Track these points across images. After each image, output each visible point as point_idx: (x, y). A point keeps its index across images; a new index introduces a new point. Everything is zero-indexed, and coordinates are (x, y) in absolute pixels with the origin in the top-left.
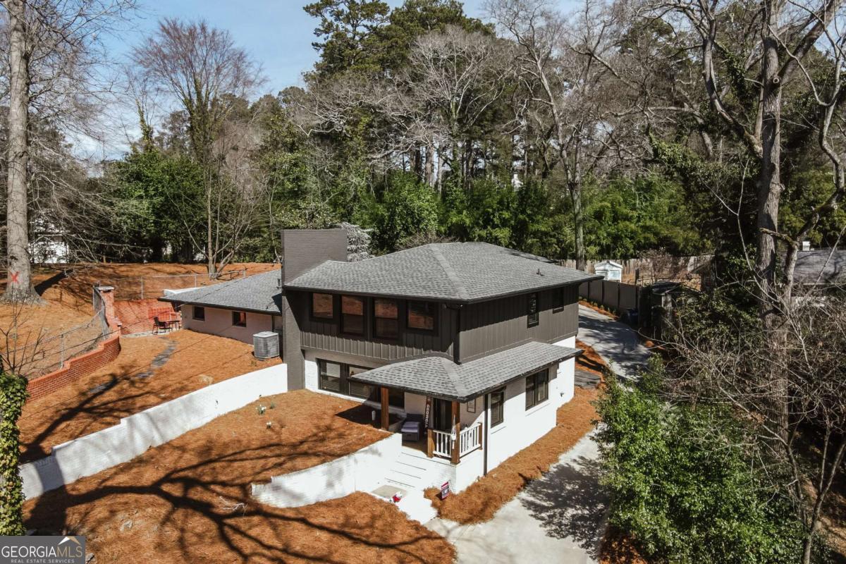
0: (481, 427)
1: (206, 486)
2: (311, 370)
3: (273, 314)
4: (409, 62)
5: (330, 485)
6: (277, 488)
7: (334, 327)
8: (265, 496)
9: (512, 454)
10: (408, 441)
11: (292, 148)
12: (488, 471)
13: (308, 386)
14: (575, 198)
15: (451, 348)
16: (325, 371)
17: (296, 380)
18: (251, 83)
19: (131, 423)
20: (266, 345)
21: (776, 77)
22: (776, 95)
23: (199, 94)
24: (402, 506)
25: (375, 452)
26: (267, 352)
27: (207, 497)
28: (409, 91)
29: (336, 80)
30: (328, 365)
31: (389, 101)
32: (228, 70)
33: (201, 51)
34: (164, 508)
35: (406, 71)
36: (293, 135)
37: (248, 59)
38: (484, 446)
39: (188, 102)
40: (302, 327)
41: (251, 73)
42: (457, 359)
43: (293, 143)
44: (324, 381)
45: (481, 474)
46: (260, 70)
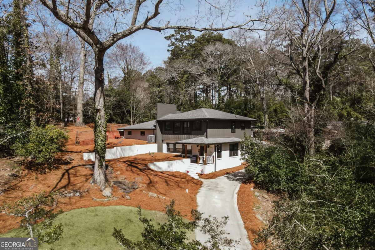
0: (213, 157)
1: (136, 164)
2: (165, 146)
3: (154, 129)
4: (202, 56)
5: (169, 167)
6: (155, 165)
7: (172, 132)
8: (152, 166)
9: (225, 169)
10: (192, 162)
11: (159, 86)
12: (216, 171)
13: (164, 152)
14: (264, 103)
15: (205, 134)
16: (169, 146)
17: (160, 149)
18: (145, 64)
19: (117, 149)
20: (151, 139)
21: (305, 55)
22: (306, 61)
23: (127, 67)
24: (189, 174)
25: (182, 161)
26: (151, 141)
27: (136, 165)
28: (202, 66)
29: (175, 62)
30: (170, 144)
31: (194, 69)
32: (138, 59)
33: (130, 53)
34: (127, 165)
35: (201, 59)
36: (160, 81)
37: (145, 56)
38: (214, 162)
39: (124, 71)
40: (162, 133)
41: (145, 60)
42: (207, 137)
43: (160, 85)
44: (168, 150)
45: (214, 171)
46: (149, 60)
